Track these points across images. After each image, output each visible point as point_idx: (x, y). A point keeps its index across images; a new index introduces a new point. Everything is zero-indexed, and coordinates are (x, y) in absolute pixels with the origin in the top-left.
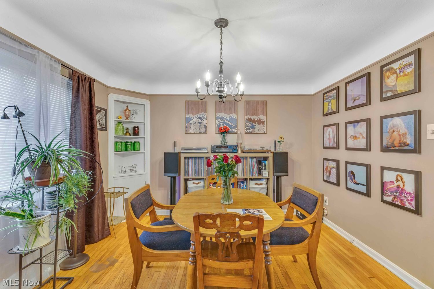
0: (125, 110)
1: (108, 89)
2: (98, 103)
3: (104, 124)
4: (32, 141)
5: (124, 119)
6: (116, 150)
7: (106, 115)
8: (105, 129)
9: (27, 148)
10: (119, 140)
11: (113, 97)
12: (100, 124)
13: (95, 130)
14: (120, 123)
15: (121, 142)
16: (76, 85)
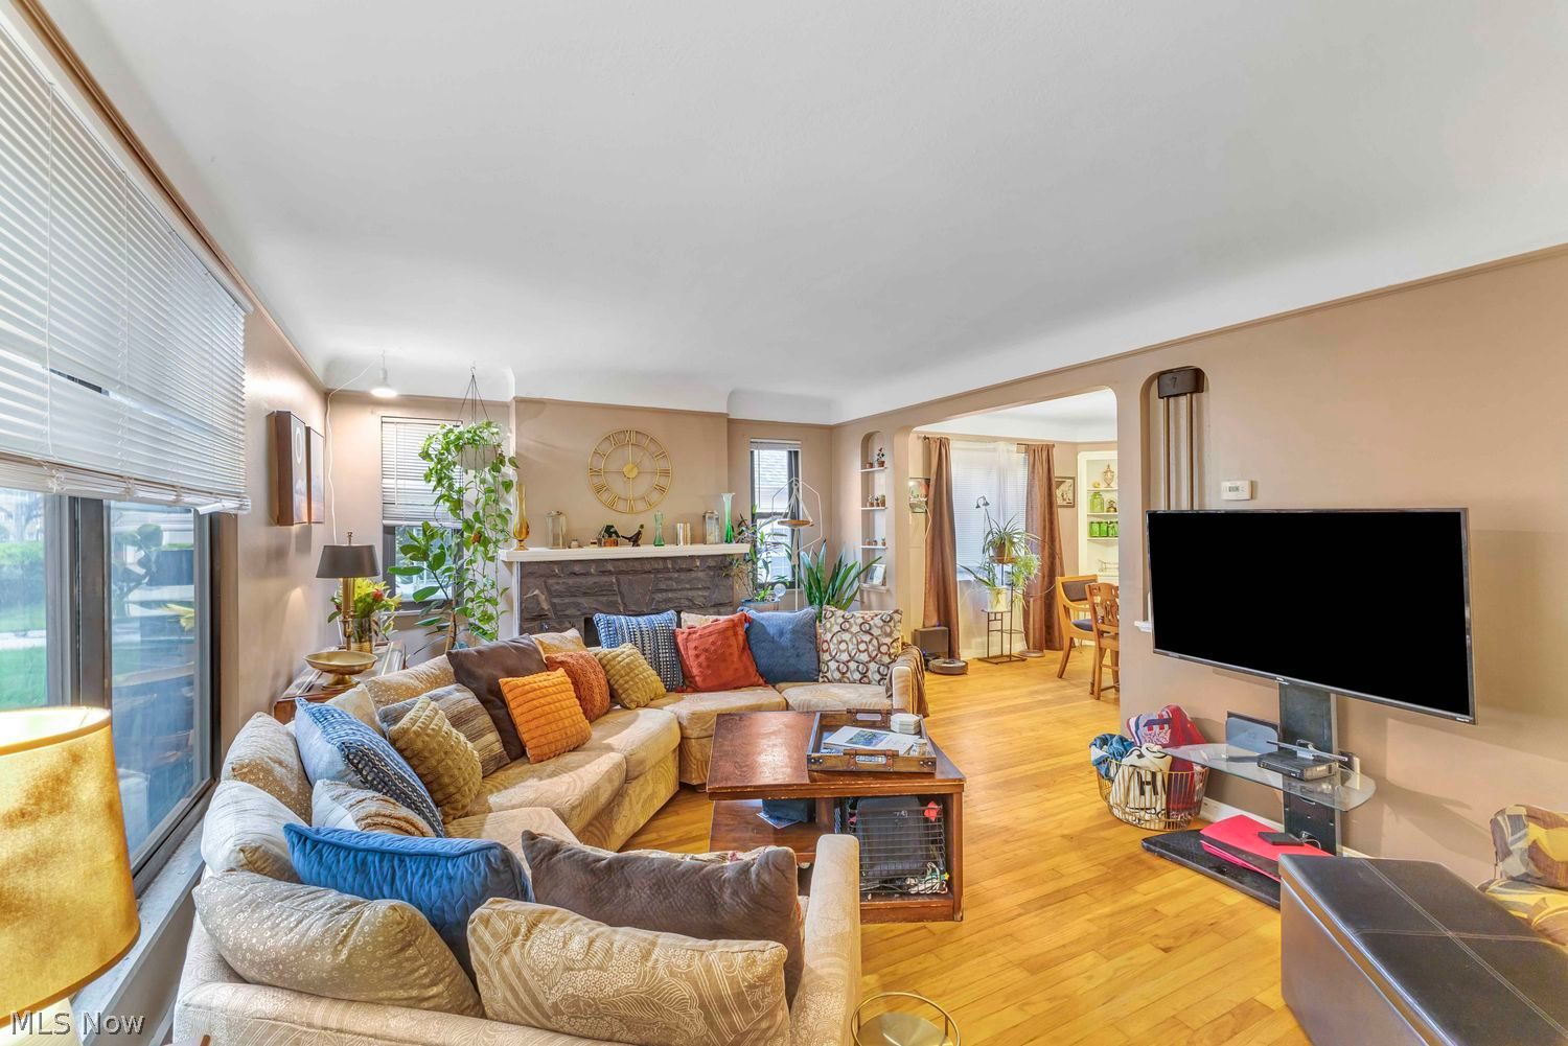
0: (1106, 472)
1: (1075, 448)
2: (1058, 471)
3: (1071, 498)
4: (994, 525)
5: (1103, 487)
6: (1091, 534)
7: (1074, 485)
8: (1072, 505)
9: (991, 532)
10: (1096, 520)
11: (1084, 458)
12: (1064, 500)
13: (1055, 509)
14: (1097, 494)
15: (1099, 523)
16: (1031, 461)
